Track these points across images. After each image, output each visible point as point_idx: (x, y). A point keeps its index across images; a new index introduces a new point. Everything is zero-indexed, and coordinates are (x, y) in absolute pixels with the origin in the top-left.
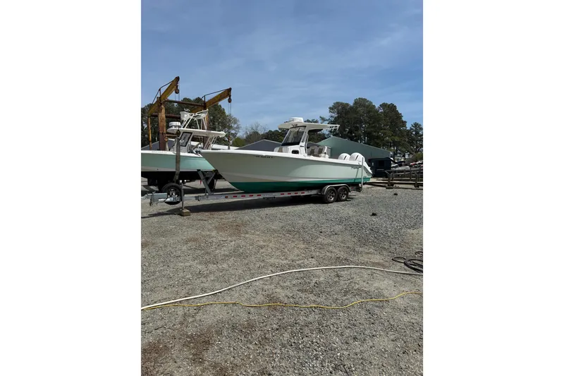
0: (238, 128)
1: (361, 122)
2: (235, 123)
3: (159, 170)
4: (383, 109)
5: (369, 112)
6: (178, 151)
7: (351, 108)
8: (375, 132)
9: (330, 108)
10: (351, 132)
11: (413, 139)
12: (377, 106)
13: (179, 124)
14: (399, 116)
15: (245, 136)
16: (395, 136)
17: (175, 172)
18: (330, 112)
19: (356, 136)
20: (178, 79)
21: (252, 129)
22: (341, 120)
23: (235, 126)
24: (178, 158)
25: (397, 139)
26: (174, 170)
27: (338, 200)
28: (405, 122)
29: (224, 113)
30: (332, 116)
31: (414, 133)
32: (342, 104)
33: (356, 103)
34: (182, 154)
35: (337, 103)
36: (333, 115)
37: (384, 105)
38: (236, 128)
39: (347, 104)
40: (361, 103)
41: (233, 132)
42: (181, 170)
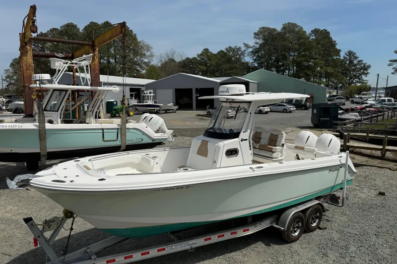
0: (152, 56)
1: (290, 49)
2: (148, 51)
3: (14, 151)
4: (315, 35)
5: (299, 39)
6: (42, 122)
7: (279, 34)
8: (305, 61)
9: (255, 34)
10: (277, 61)
11: (347, 70)
12: (308, 32)
13: (47, 76)
14: (333, 44)
15: (160, 65)
16: (328, 66)
17: (39, 154)
18: (255, 38)
19: (283, 65)
20: (33, 9)
21: (168, 56)
22: (267, 47)
23: (148, 54)
24: (42, 134)
25: (330, 70)
26: (38, 151)
27: (307, 230)
28: (339, 51)
29: (135, 39)
30: (257, 43)
31: (348, 62)
32: (268, 29)
33: (284, 28)
34: (48, 126)
35: (263, 28)
36: (258, 41)
37: (316, 31)
38: (150, 56)
39: (275, 30)
40: (290, 28)
41: (146, 60)
42: (49, 150)
